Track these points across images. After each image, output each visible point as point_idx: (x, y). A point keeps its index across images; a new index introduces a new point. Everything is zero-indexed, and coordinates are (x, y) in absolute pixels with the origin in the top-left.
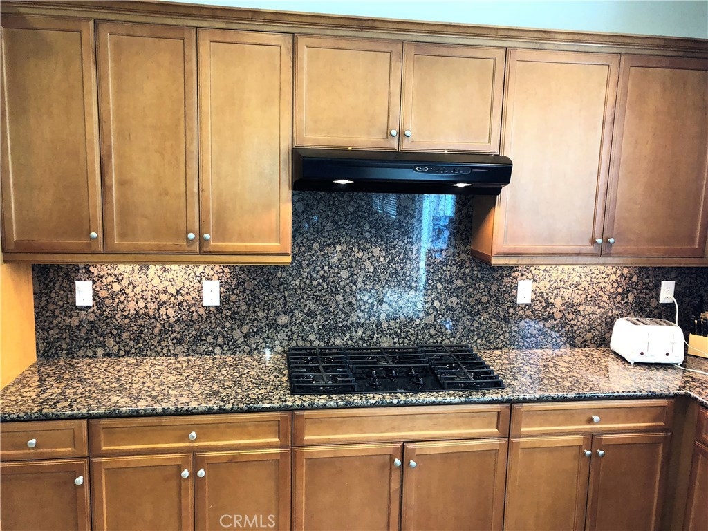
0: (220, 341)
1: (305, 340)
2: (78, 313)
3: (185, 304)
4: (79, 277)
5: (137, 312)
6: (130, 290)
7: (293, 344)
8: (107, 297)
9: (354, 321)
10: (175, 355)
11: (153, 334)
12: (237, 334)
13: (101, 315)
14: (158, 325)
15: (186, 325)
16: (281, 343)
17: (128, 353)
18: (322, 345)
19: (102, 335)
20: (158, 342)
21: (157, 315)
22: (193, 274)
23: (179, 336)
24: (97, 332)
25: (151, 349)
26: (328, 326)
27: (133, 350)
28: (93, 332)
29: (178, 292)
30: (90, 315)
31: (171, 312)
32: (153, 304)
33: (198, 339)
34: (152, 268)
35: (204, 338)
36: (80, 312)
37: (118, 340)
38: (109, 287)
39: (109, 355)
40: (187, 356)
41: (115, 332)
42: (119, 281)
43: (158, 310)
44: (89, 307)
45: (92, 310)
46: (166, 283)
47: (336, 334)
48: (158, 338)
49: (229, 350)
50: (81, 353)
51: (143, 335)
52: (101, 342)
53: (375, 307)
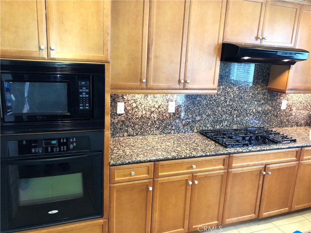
0: (174, 128)
1: (205, 127)
2: (117, 117)
3: (161, 112)
4: (119, 101)
5: (142, 116)
6: (140, 106)
7: (201, 128)
8: (130, 110)
9: (224, 118)
10: (156, 134)
11: (148, 125)
12: (180, 125)
13: (127, 118)
14: (150, 121)
15: (161, 121)
16: (197, 128)
17: (137, 134)
18: (212, 128)
19: (127, 126)
20: (150, 129)
21: (150, 117)
22: (165, 99)
23: (158, 126)
24: (125, 125)
25: (146, 132)
26: (215, 121)
27: (139, 133)
28: (123, 125)
29: (159, 107)
30: (122, 118)
31: (156, 116)
32: (149, 112)
33: (165, 127)
34: (149, 96)
35: (167, 127)
36: (118, 117)
37: (133, 128)
38: (131, 105)
39: (129, 135)
40: (160, 135)
41: (132, 125)
42: (135, 102)
43: (150, 115)
44: (122, 114)
45: (123, 115)
46: (154, 103)
47: (217, 124)
48: (150, 127)
49: (177, 132)
50: (117, 135)
51: (144, 126)
52: (126, 130)
53: (233, 112)
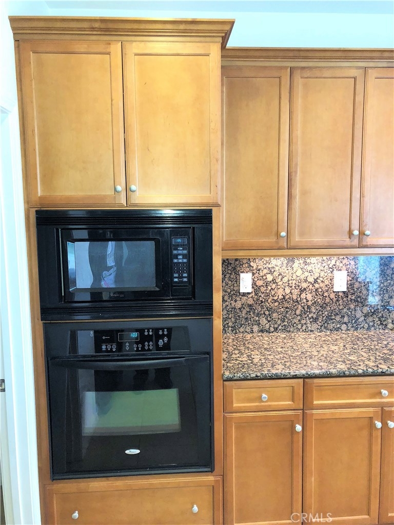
0: (346, 319)
3: (320, 290)
4: (242, 270)
5: (284, 298)
6: (279, 280)
8: (262, 286)
10: (311, 331)
11: (295, 314)
12: (359, 314)
13: (258, 300)
14: (300, 306)
15: (321, 307)
16: (392, 322)
17: (276, 329)
19: (258, 315)
20: (299, 321)
21: (299, 299)
22: (327, 266)
23: (315, 316)
24: (254, 313)
25: (293, 326)
27: (280, 327)
28: (251, 313)
29: (316, 281)
30: (249, 299)
31: (309, 297)
32: (296, 291)
33: (329, 318)
34: (297, 262)
35: (333, 317)
36: (242, 297)
37: (269, 319)
38: (264, 277)
39: (262, 331)
40: (320, 332)
41: (267, 313)
42: (271, 273)
43: (300, 296)
44: (249, 293)
45: (251, 295)
46: (306, 274)
48: (299, 318)
49: (352, 327)
50: (242, 330)
51: (288, 315)
52: (256, 321)
